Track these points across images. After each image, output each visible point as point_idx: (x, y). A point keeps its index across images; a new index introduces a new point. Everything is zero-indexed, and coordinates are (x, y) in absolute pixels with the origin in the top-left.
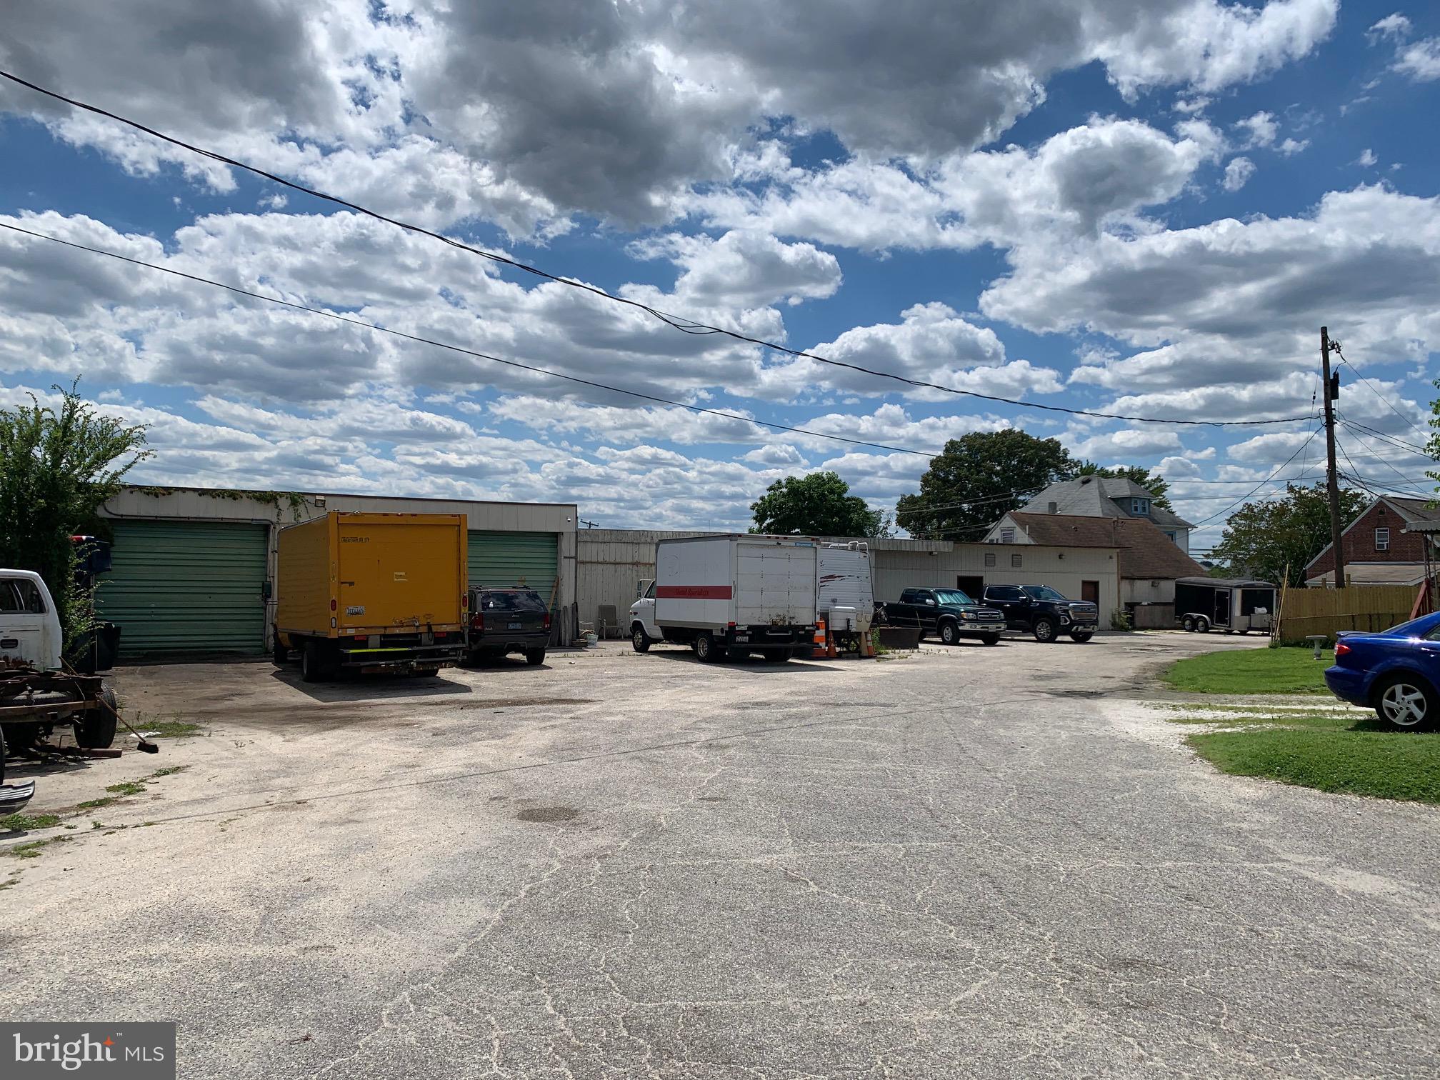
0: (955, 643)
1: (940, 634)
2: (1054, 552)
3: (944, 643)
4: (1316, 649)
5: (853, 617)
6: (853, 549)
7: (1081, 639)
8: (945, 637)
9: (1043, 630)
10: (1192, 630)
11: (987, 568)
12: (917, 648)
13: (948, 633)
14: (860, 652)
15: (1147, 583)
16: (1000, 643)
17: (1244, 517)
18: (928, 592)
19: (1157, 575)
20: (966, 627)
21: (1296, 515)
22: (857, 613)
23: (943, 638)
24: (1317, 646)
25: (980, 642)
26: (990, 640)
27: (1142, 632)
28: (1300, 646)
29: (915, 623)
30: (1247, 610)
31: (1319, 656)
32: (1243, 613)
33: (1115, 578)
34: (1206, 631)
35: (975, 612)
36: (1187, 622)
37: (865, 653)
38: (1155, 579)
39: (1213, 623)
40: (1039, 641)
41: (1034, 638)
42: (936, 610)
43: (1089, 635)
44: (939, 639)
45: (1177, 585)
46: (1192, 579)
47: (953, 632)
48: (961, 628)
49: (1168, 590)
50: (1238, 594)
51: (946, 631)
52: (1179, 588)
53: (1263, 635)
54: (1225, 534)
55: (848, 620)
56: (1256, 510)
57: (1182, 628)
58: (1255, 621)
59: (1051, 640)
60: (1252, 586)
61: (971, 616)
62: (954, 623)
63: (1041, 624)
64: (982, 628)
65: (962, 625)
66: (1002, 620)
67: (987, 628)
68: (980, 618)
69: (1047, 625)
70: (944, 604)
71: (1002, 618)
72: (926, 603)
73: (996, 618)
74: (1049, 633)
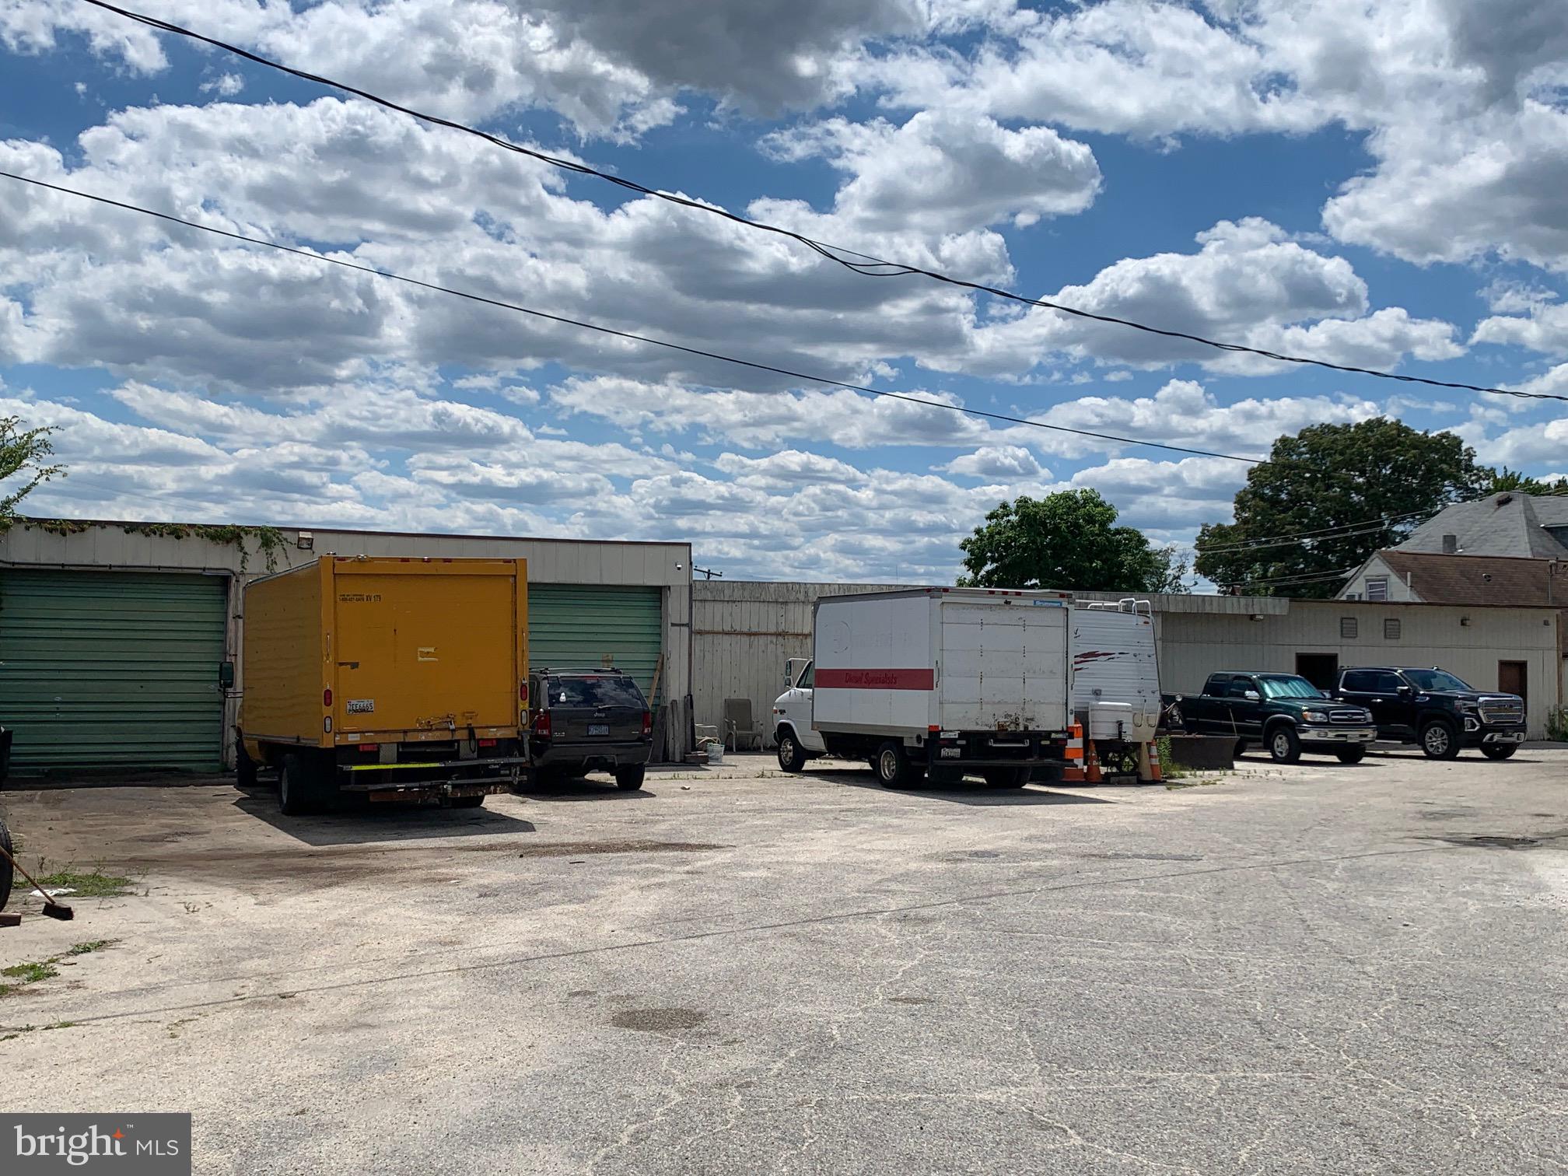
0: (1292, 759)
1: (1268, 746)
2: (1452, 616)
3: (1275, 760)
5: (1127, 719)
6: (1127, 610)
7: (1499, 754)
8: (1277, 750)
9: (1436, 739)
11: (1345, 641)
12: (1232, 767)
13: (1281, 744)
14: (1139, 774)
16: (1365, 760)
18: (1249, 679)
20: (1311, 735)
22: (1134, 714)
23: (1273, 753)
25: (1334, 759)
26: (1350, 755)
29: (1229, 729)
33: (1552, 656)
35: (1325, 711)
37: (1147, 775)
40: (1430, 757)
41: (1421, 753)
42: (1262, 708)
43: (1511, 748)
44: (1267, 755)
47: (1289, 741)
48: (1302, 736)
51: (1278, 741)
55: (1120, 724)
59: (1450, 756)
61: (1319, 717)
62: (1291, 729)
63: (1432, 730)
64: (1337, 736)
65: (1304, 731)
66: (1369, 724)
67: (1345, 736)
68: (1334, 720)
69: (1442, 731)
70: (1274, 698)
71: (1371, 720)
72: (1246, 698)
73: (1359, 720)
74: (1444, 744)
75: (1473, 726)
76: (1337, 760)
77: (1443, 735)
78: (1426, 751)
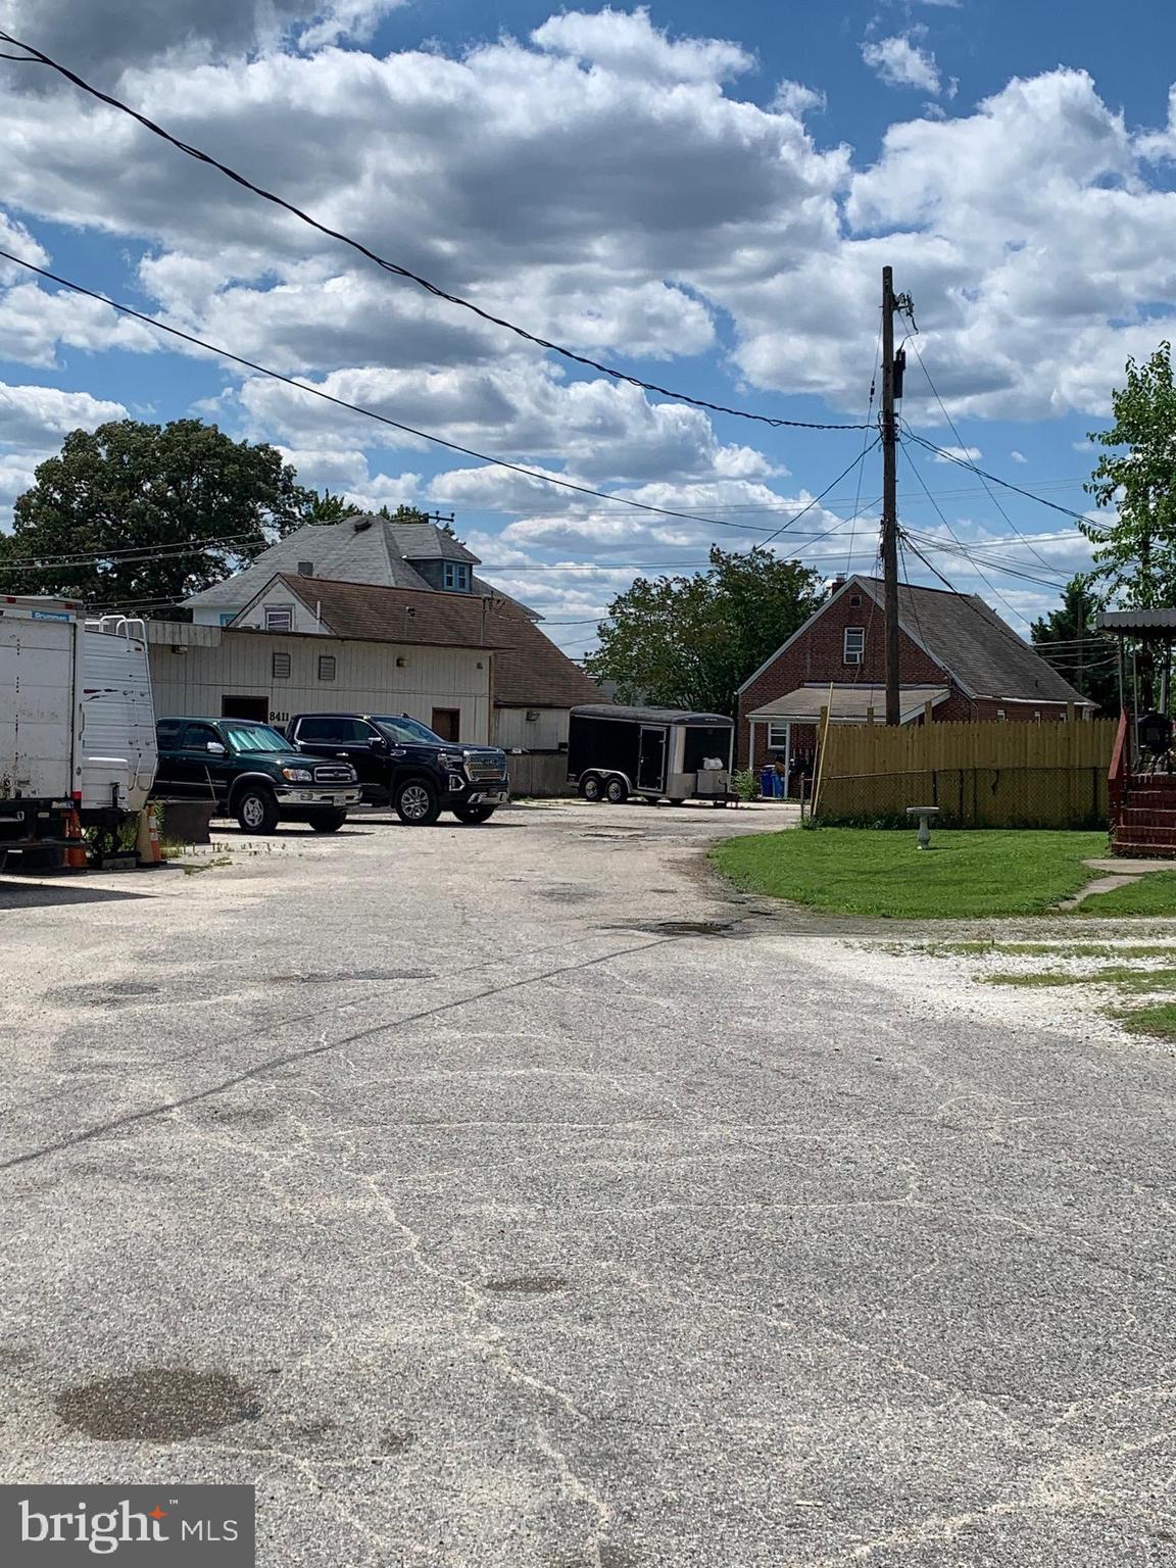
0: (266, 828)
1: (236, 813)
2: (387, 654)
3: (245, 830)
4: (920, 833)
5: (123, 780)
7: (474, 817)
8: (248, 818)
9: (415, 800)
10: (597, 799)
11: (277, 682)
12: (207, 841)
13: (253, 810)
14: (137, 854)
15: (521, 714)
16: (344, 828)
17: (638, 602)
19: (534, 701)
20: (293, 798)
21: (721, 601)
22: (131, 769)
23: (242, 821)
24: (923, 826)
25: (307, 827)
26: (326, 822)
27: (534, 804)
28: (849, 826)
29: (205, 793)
30: (692, 764)
31: (925, 842)
32: (686, 770)
33: (484, 705)
34: (622, 801)
35: (309, 768)
36: (590, 785)
37: (147, 857)
38: (532, 707)
39: (634, 786)
40: (406, 821)
41: (396, 817)
42: (230, 766)
43: (487, 810)
44: (235, 824)
45: (572, 719)
46: (600, 708)
47: (265, 806)
48: (281, 799)
49: (556, 727)
50: (679, 735)
51: (248, 806)
52: (577, 723)
53: (716, 806)
54: (603, 632)
55: (115, 787)
56: (654, 592)
57: (580, 794)
58: (706, 784)
59: (429, 820)
60: (702, 721)
61: (303, 775)
62: (266, 790)
63: (410, 790)
64: (323, 798)
65: (284, 793)
66: (354, 783)
67: (332, 798)
68: (319, 778)
69: (422, 791)
70: (241, 752)
71: (355, 779)
72: (207, 750)
73: (345, 778)
74: (424, 806)
75: (458, 784)
76: (311, 828)
77: (423, 795)
78: (401, 814)
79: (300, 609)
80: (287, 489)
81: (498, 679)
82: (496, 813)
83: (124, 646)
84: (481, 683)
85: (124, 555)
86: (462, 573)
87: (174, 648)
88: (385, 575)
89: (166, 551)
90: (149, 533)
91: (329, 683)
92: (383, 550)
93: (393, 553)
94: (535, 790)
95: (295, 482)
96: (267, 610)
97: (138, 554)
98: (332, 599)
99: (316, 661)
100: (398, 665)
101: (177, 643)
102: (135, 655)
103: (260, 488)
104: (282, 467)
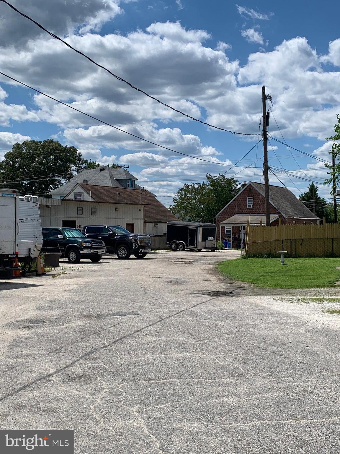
0: (77, 261)
1: (67, 257)
2: (112, 207)
3: (70, 262)
4: (281, 259)
5: (32, 247)
7: (140, 256)
8: (71, 258)
9: (122, 251)
10: (176, 250)
11: (78, 216)
12: (58, 266)
13: (73, 256)
14: (36, 271)
15: (151, 225)
16: (101, 261)
17: (185, 191)
18: (58, 230)
19: (156, 220)
20: (85, 252)
21: (210, 190)
22: (34, 244)
23: (69, 259)
24: (282, 257)
25: (89, 260)
26: (95, 259)
27: (157, 251)
28: (256, 257)
29: (58, 251)
30: (205, 239)
31: (283, 262)
32: (202, 241)
33: (141, 222)
34: (183, 250)
35: (90, 242)
36: (173, 246)
37: (40, 272)
38: (156, 222)
39: (187, 246)
40: (120, 258)
41: (116, 257)
42: (65, 242)
43: (145, 254)
44: (67, 260)
45: (168, 226)
46: (176, 222)
47: (76, 254)
48: (81, 252)
49: (163, 228)
50: (200, 230)
51: (71, 255)
52: (169, 227)
53: (212, 251)
54: (175, 200)
55: (29, 250)
56: (190, 187)
57: (170, 248)
58: (209, 244)
59: (127, 258)
60: (207, 225)
61: (88, 244)
62: (77, 249)
63: (121, 249)
64: (95, 252)
65: (82, 250)
66: (104, 247)
67: (97, 252)
68: (93, 245)
69: (125, 249)
70: (69, 238)
71: (104, 245)
72: (58, 237)
73: (101, 245)
74: (125, 253)
75: (136, 246)
76: (91, 261)
77: (125, 250)
78: (118, 256)
79: (85, 194)
80: (79, 159)
81: (145, 214)
82: (147, 255)
83: (32, 205)
84: (141, 215)
85: (31, 179)
86: (132, 183)
87: (47, 206)
88: (109, 184)
89: (43, 178)
90: (38, 173)
91: (94, 216)
92: (109, 176)
93: (111, 177)
94: (157, 247)
95: (81, 157)
96: (75, 194)
97: (35, 179)
98: (95, 190)
99: (91, 209)
100: (116, 210)
101: (48, 204)
102: (35, 207)
103: (71, 159)
104: (78, 153)
